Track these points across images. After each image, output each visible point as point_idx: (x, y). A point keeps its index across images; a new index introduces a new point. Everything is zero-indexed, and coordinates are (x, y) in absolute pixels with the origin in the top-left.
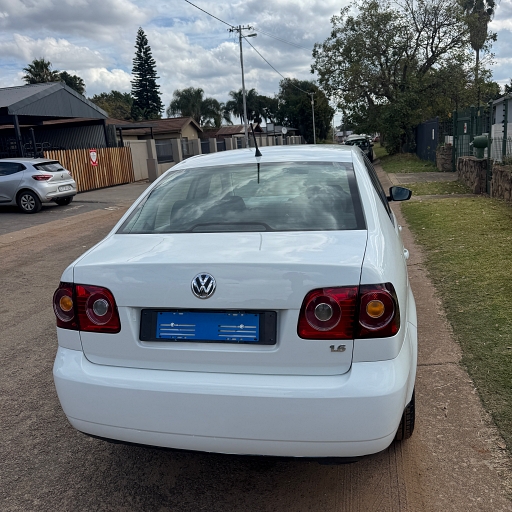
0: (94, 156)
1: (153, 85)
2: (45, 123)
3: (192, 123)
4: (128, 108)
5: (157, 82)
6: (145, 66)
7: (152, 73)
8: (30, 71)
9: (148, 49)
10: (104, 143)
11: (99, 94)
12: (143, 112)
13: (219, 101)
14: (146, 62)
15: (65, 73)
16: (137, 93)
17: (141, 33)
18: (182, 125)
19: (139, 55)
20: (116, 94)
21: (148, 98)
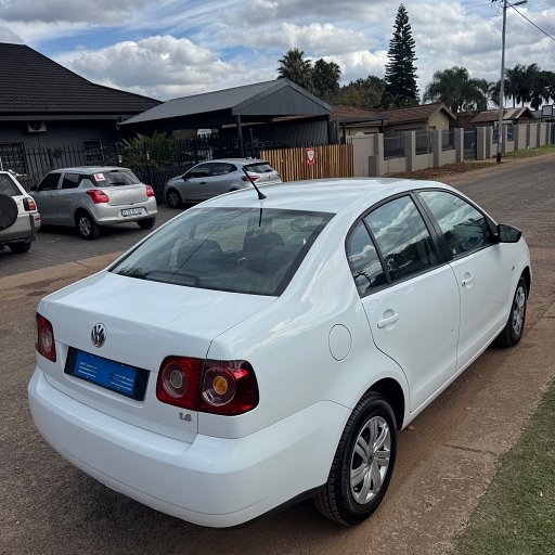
0: (311, 154)
1: (410, 67)
2: (275, 120)
3: (443, 111)
4: (378, 95)
5: (414, 64)
6: (402, 48)
7: (409, 54)
8: (284, 62)
9: (408, 28)
10: (326, 139)
11: (355, 81)
12: (394, 99)
13: (488, 81)
14: (404, 42)
15: (322, 60)
16: (391, 78)
17: (402, 10)
18: (431, 113)
19: (396, 36)
20: (373, 79)
21: (403, 82)
